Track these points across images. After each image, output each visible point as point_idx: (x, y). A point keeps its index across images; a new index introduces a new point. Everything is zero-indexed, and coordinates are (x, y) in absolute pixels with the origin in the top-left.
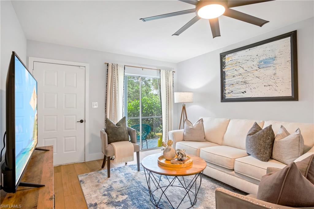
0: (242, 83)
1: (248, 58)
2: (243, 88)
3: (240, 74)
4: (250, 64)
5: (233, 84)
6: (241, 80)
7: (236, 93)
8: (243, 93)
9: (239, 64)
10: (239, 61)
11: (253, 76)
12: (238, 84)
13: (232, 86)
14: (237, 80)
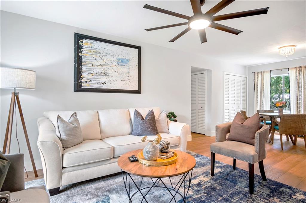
0: (102, 74)
1: (109, 52)
2: (103, 79)
3: (101, 65)
4: (110, 58)
5: (92, 74)
6: (101, 71)
7: (95, 83)
8: (103, 84)
9: (99, 54)
10: (99, 51)
11: (113, 70)
12: (98, 75)
13: (90, 75)
14: (97, 70)
